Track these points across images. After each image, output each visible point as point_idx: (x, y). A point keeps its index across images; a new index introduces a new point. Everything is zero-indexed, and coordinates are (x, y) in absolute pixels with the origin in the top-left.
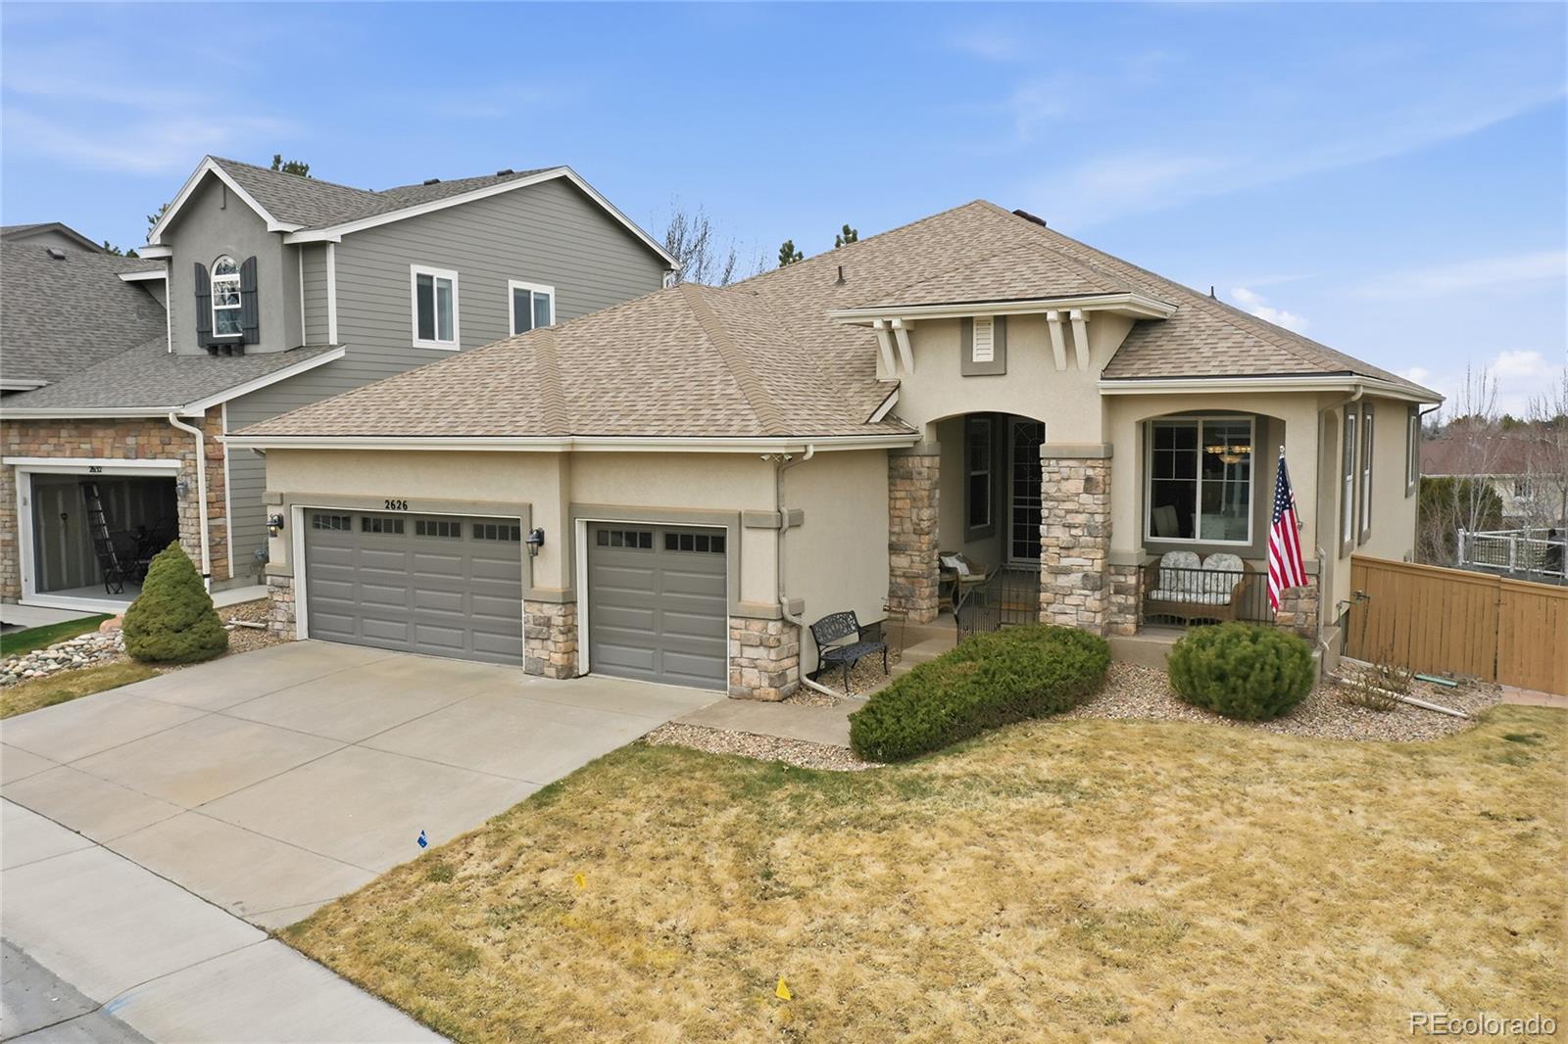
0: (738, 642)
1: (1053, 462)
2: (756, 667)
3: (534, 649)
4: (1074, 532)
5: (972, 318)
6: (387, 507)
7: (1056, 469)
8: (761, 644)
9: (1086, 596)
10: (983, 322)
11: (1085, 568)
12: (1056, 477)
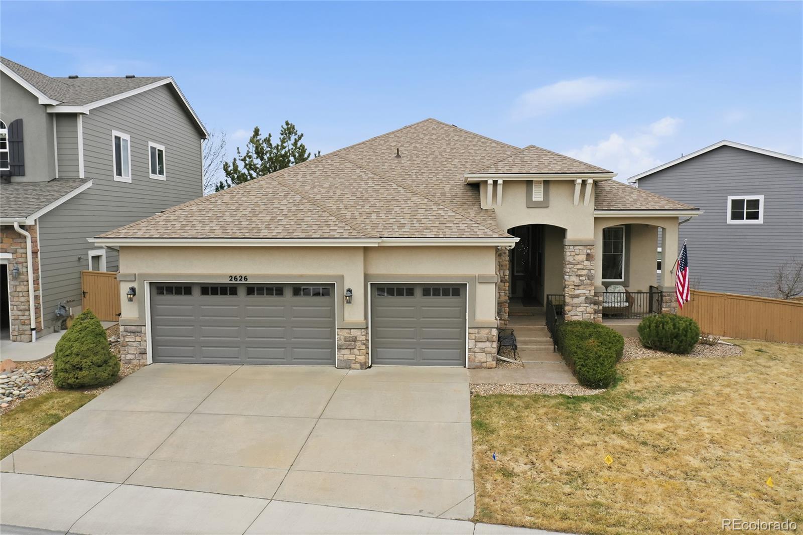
0: (474, 341)
1: (571, 247)
2: (484, 352)
3: (343, 355)
4: (581, 278)
5: (532, 180)
6: (231, 280)
7: (573, 250)
8: (488, 340)
9: (586, 307)
10: (538, 182)
11: (586, 295)
12: (573, 254)
